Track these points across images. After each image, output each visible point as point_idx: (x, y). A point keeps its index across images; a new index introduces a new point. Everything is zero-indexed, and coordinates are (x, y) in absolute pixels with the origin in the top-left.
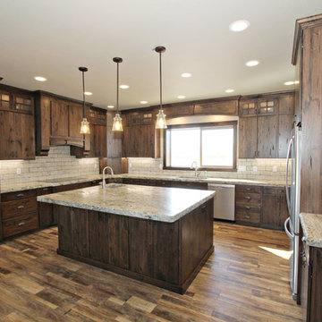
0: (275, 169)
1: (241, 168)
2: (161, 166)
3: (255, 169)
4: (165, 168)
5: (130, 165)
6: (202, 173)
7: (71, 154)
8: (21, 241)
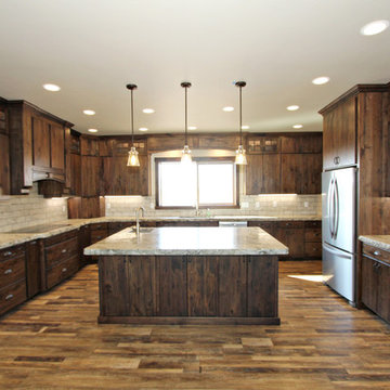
0: (275, 204)
1: (244, 205)
2: (153, 205)
3: (257, 204)
4: (158, 207)
5: (108, 206)
6: (204, 211)
7: (39, 193)
8: (12, 321)
